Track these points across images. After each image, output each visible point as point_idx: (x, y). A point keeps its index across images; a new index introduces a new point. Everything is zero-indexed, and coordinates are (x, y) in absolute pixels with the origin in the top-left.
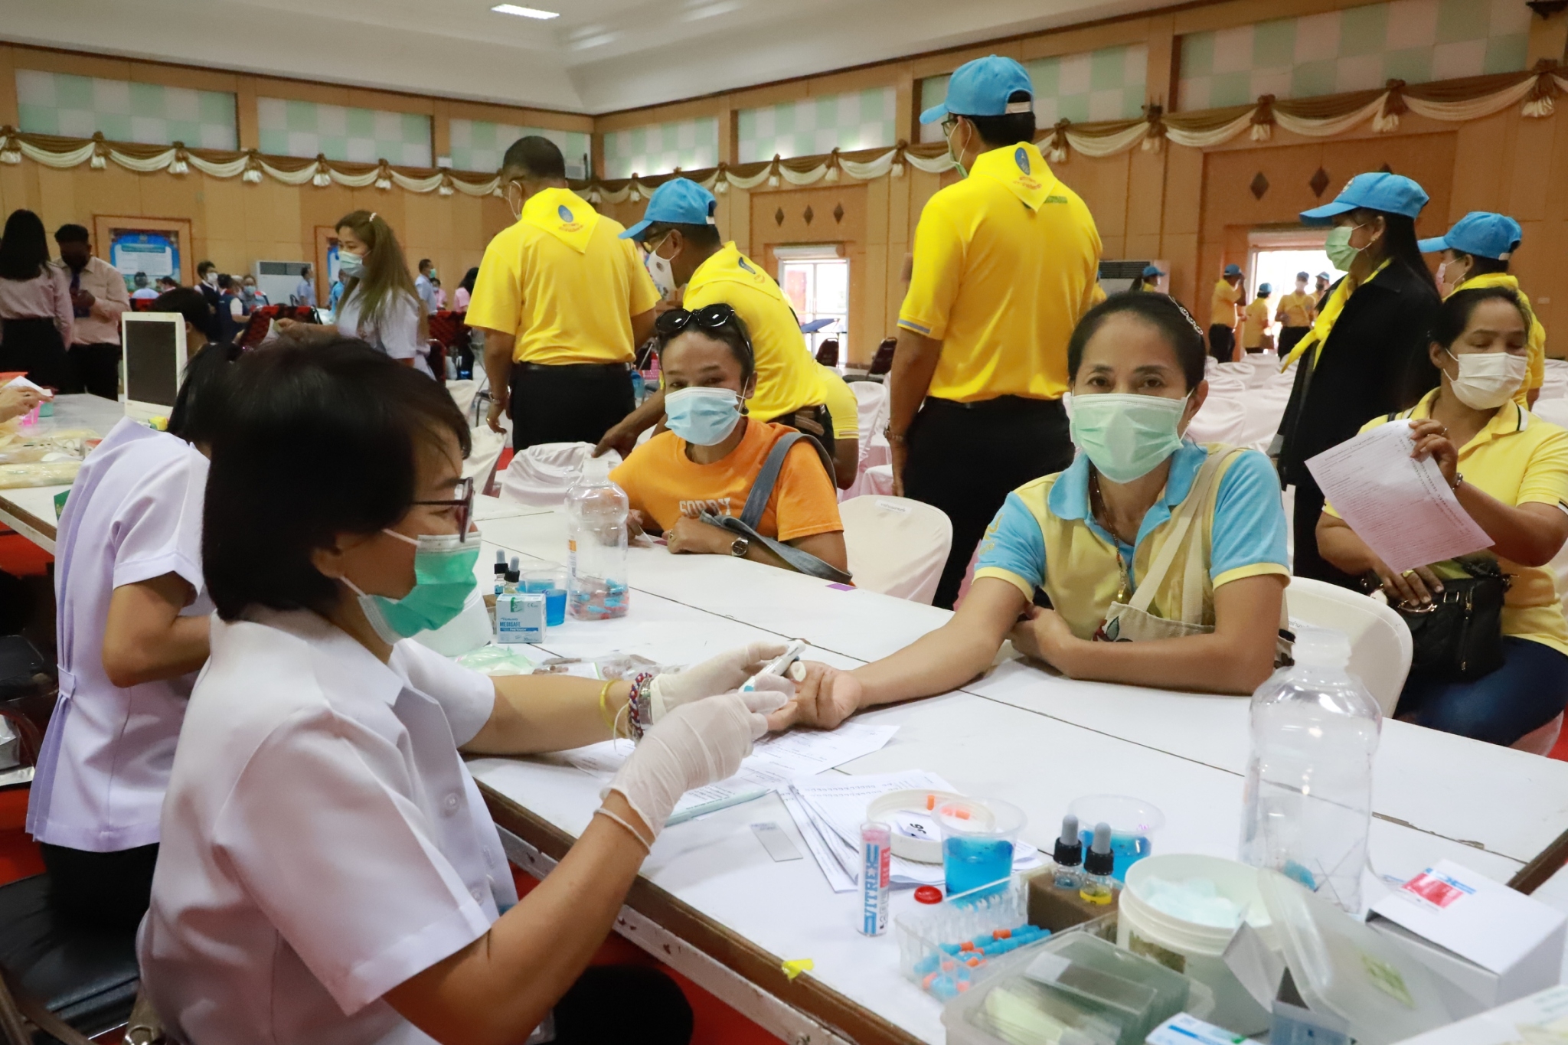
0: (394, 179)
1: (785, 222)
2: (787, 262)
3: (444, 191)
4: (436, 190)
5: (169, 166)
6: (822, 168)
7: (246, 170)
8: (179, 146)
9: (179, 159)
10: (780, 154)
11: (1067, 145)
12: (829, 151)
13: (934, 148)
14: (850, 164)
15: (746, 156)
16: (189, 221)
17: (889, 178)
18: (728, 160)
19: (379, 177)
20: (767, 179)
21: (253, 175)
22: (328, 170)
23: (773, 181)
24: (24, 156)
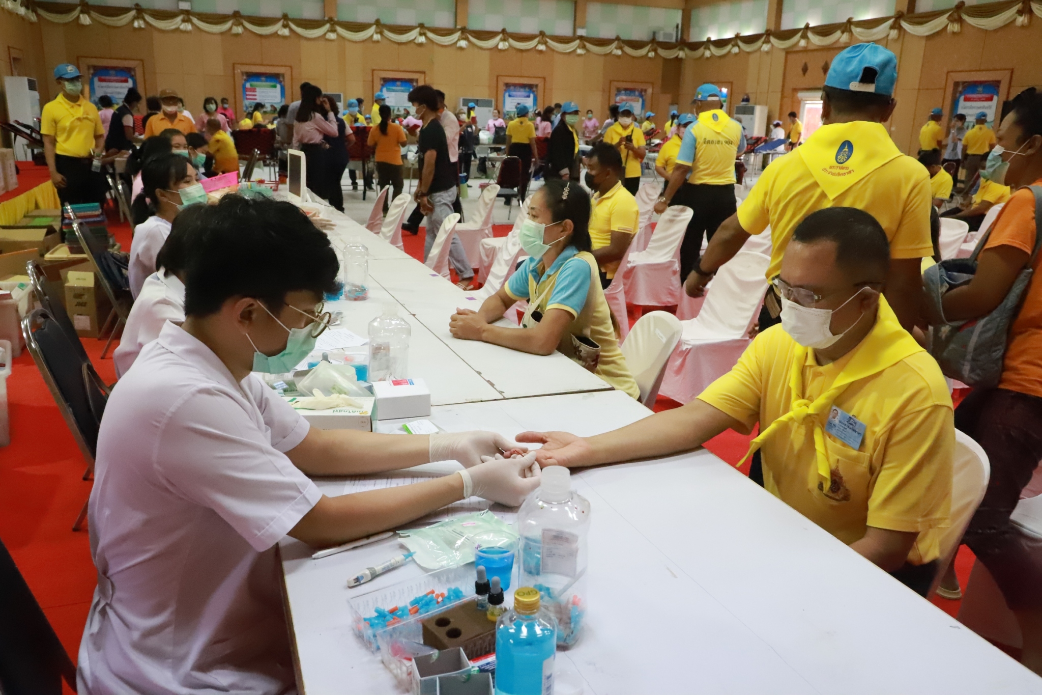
0: (548, 44)
1: (808, 73)
2: (808, 102)
3: (579, 51)
4: (575, 51)
5: (415, 38)
6: (838, 33)
7: (459, 40)
8: (421, 26)
9: (421, 34)
10: (810, 22)
11: (1031, 12)
12: (845, 20)
13: (923, 17)
14: (859, 30)
15: (786, 25)
16: (424, 73)
17: (887, 40)
18: (772, 28)
19: (539, 43)
20: (798, 42)
21: (463, 43)
22: (508, 39)
23: (803, 43)
24: (338, 34)
